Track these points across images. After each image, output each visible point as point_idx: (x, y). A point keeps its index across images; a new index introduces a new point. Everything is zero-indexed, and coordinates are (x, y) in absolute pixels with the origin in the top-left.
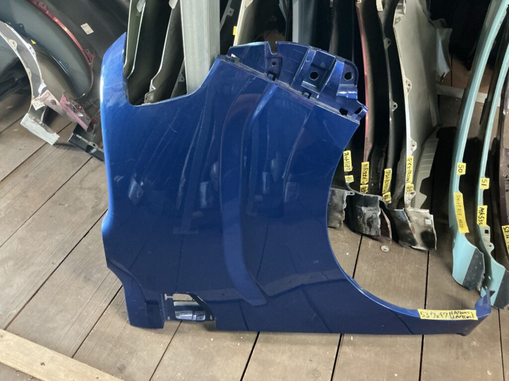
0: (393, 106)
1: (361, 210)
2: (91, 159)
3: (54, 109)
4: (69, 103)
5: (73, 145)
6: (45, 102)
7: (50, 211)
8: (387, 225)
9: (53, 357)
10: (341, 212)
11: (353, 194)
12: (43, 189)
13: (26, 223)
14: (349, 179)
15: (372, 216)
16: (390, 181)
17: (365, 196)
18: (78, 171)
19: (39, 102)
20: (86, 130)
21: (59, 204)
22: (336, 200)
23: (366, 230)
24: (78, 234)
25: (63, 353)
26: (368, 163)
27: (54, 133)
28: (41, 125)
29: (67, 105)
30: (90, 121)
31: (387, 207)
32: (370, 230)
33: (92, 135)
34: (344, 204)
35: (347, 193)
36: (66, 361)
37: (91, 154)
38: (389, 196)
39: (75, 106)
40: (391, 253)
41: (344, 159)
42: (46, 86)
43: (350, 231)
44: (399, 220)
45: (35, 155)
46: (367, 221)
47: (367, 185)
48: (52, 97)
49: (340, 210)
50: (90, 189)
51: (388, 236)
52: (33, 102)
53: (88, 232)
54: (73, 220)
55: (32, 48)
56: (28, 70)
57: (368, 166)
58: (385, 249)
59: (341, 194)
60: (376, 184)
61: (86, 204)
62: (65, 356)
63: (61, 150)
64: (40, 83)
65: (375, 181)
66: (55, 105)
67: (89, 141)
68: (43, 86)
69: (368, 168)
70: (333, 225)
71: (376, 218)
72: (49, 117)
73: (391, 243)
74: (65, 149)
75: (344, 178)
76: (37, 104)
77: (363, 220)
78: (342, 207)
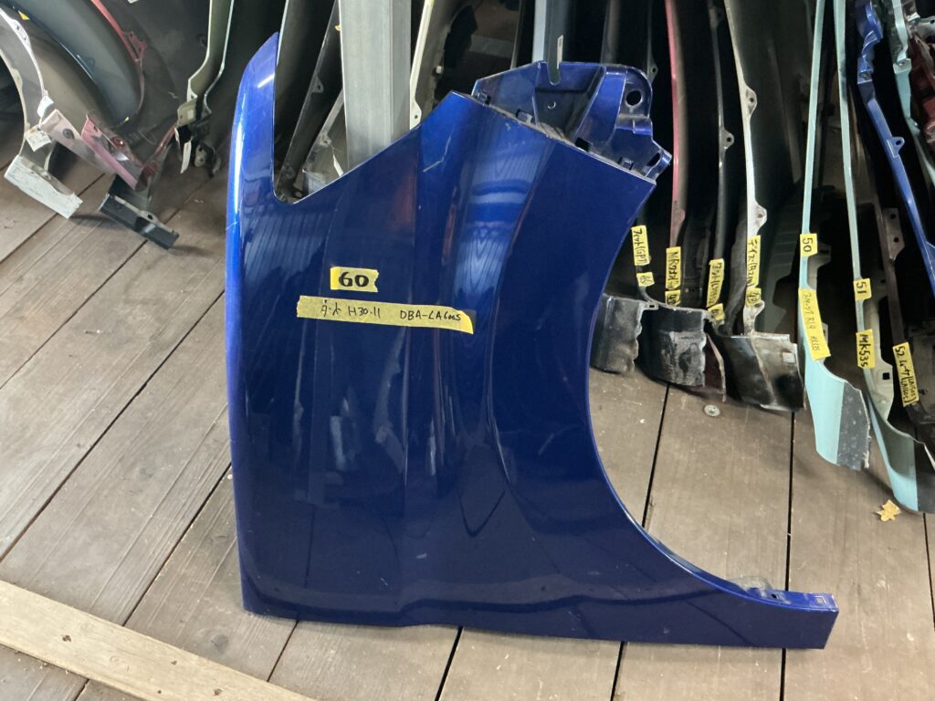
0: (724, 139)
1: (668, 337)
2: (145, 246)
3: (70, 147)
4: (99, 134)
5: (109, 217)
6: (52, 133)
7: (69, 345)
8: (717, 364)
9: (86, 625)
10: (631, 343)
11: (656, 308)
12: (54, 303)
13: (23, 370)
14: (645, 280)
15: (690, 349)
16: (720, 284)
17: (677, 311)
18: (119, 269)
19: (38, 134)
20: (134, 188)
21: (87, 332)
22: (622, 320)
23: (677, 377)
24: (125, 389)
25: (105, 617)
26: (679, 249)
27: (71, 193)
28: (46, 178)
29: (96, 138)
30: (142, 169)
31: (717, 332)
32: (685, 376)
33: (144, 199)
34: (638, 327)
35: (643, 307)
36: (112, 631)
37: (145, 235)
38: (720, 312)
39: (113, 139)
40: (723, 418)
41: (634, 241)
42: (52, 102)
43: (646, 379)
44: (740, 356)
45: (35, 237)
46: (680, 358)
47: (679, 292)
48: (65, 124)
49: (630, 338)
50: (144, 302)
51: (719, 387)
52: (27, 135)
53: (145, 385)
54: (114, 364)
55: (21, 28)
56: (14, 73)
57: (679, 255)
58: (712, 412)
59: (632, 309)
60: (694, 289)
61: (139, 332)
62: (110, 623)
63: (85, 228)
64: (39, 97)
65: (692, 284)
66: (71, 140)
67: (140, 209)
68: (46, 102)
69: (679, 258)
70: (615, 368)
71: (697, 354)
72: (61, 162)
73: (724, 400)
74: (93, 226)
75: (636, 279)
76: (35, 138)
77: (672, 357)
78: (633, 333)
